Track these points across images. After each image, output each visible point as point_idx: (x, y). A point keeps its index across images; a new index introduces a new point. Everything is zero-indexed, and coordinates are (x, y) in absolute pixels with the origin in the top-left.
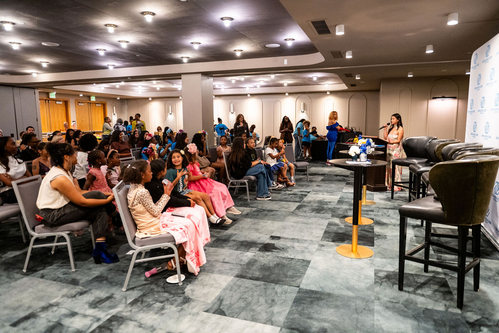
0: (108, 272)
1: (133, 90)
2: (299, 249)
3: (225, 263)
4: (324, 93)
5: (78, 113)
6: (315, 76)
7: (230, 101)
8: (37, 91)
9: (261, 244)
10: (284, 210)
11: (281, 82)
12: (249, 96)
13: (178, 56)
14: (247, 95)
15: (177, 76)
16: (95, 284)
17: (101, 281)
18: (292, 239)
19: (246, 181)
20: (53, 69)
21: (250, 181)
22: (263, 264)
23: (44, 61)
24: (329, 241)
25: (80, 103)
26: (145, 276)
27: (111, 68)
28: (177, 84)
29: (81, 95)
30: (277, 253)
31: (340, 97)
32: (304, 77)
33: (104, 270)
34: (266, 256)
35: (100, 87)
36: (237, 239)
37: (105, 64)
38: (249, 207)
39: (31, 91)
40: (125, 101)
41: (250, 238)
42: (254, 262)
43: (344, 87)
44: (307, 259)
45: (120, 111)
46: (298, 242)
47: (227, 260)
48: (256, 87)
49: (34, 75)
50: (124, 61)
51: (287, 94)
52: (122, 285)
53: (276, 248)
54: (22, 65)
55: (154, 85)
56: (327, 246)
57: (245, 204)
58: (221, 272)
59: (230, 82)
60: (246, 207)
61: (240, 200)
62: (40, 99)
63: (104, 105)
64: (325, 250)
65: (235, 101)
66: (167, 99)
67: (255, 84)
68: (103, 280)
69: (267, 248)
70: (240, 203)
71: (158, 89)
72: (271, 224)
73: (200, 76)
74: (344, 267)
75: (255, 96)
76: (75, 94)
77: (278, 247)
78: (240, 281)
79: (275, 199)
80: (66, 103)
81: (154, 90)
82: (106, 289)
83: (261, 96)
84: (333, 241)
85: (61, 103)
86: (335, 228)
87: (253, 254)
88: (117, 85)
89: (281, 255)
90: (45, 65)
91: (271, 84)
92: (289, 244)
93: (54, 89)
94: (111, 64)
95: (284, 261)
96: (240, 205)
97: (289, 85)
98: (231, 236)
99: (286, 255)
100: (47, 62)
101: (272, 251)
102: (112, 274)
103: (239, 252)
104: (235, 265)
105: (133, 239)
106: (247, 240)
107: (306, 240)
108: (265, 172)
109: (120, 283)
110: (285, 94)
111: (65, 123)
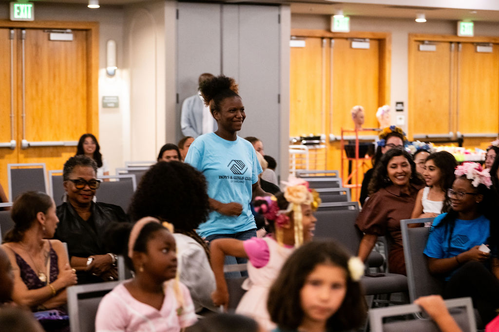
8: (285, 13)
25: (423, 42)
29: (421, 19)
39: (269, 12)
62: (297, 37)
76: (403, 17)
80: (381, 44)
85: (366, 45)
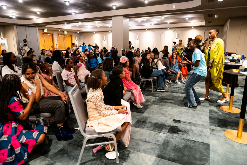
0: (68, 145)
1: (85, 27)
2: (197, 133)
3: (147, 142)
4: (190, 27)
5: (58, 40)
6: (187, 17)
7: (136, 33)
8: (37, 28)
9: (168, 126)
10: (176, 99)
11: (166, 21)
12: (147, 30)
13: (110, 5)
14: (145, 29)
15: (109, 18)
16: (59, 156)
17: (63, 155)
18: (189, 123)
19: (151, 80)
20: (43, 15)
21: (154, 80)
22: (174, 145)
23: (38, 10)
24: (216, 126)
25: (59, 35)
26: (93, 152)
27: (73, 14)
28: (108, 24)
29: (60, 31)
30: (182, 136)
31: (199, 30)
32: (180, 18)
33: (65, 143)
34: (175, 138)
35: (69, 26)
36: (151, 121)
37: (70, 11)
38: (154, 96)
39: (34, 29)
40: (82, 34)
41: (160, 121)
42: (167, 143)
43: (203, 23)
44: (207, 143)
45: (79, 39)
46: (194, 126)
47: (148, 139)
48: (151, 25)
49: (35, 19)
50: (80, 10)
51: (168, 29)
52: (77, 159)
53: (180, 131)
54: (28, 14)
55: (96, 24)
56: (217, 131)
57: (151, 94)
58: (146, 152)
59: (137, 22)
60: (152, 96)
61: (148, 91)
62: (39, 33)
63: (71, 36)
64: (216, 134)
65: (139, 33)
66: (103, 32)
67: (151, 23)
68: (64, 154)
69: (174, 130)
70: (148, 93)
71: (98, 27)
72: (171, 110)
73: (122, 17)
74: (238, 152)
75: (150, 30)
76: (56, 30)
77: (181, 129)
78: (161, 161)
79: (168, 91)
80: (52, 35)
81: (96, 27)
82: (66, 163)
83: (154, 30)
84: (219, 126)
85: (50, 35)
86: (216, 115)
87: (165, 135)
88: (77, 24)
89: (185, 136)
90: (38, 13)
91: (160, 22)
92: (188, 127)
93: (46, 27)
94: (73, 11)
95: (189, 143)
96: (147, 94)
97: (171, 23)
98: (146, 118)
99: (189, 137)
100: (40, 11)
101: (178, 133)
102: (71, 148)
103: (155, 133)
104: (154, 145)
105: (84, 129)
106: (158, 122)
107: (199, 125)
108: (163, 75)
109: (75, 157)
110: (167, 28)
111: (52, 45)
